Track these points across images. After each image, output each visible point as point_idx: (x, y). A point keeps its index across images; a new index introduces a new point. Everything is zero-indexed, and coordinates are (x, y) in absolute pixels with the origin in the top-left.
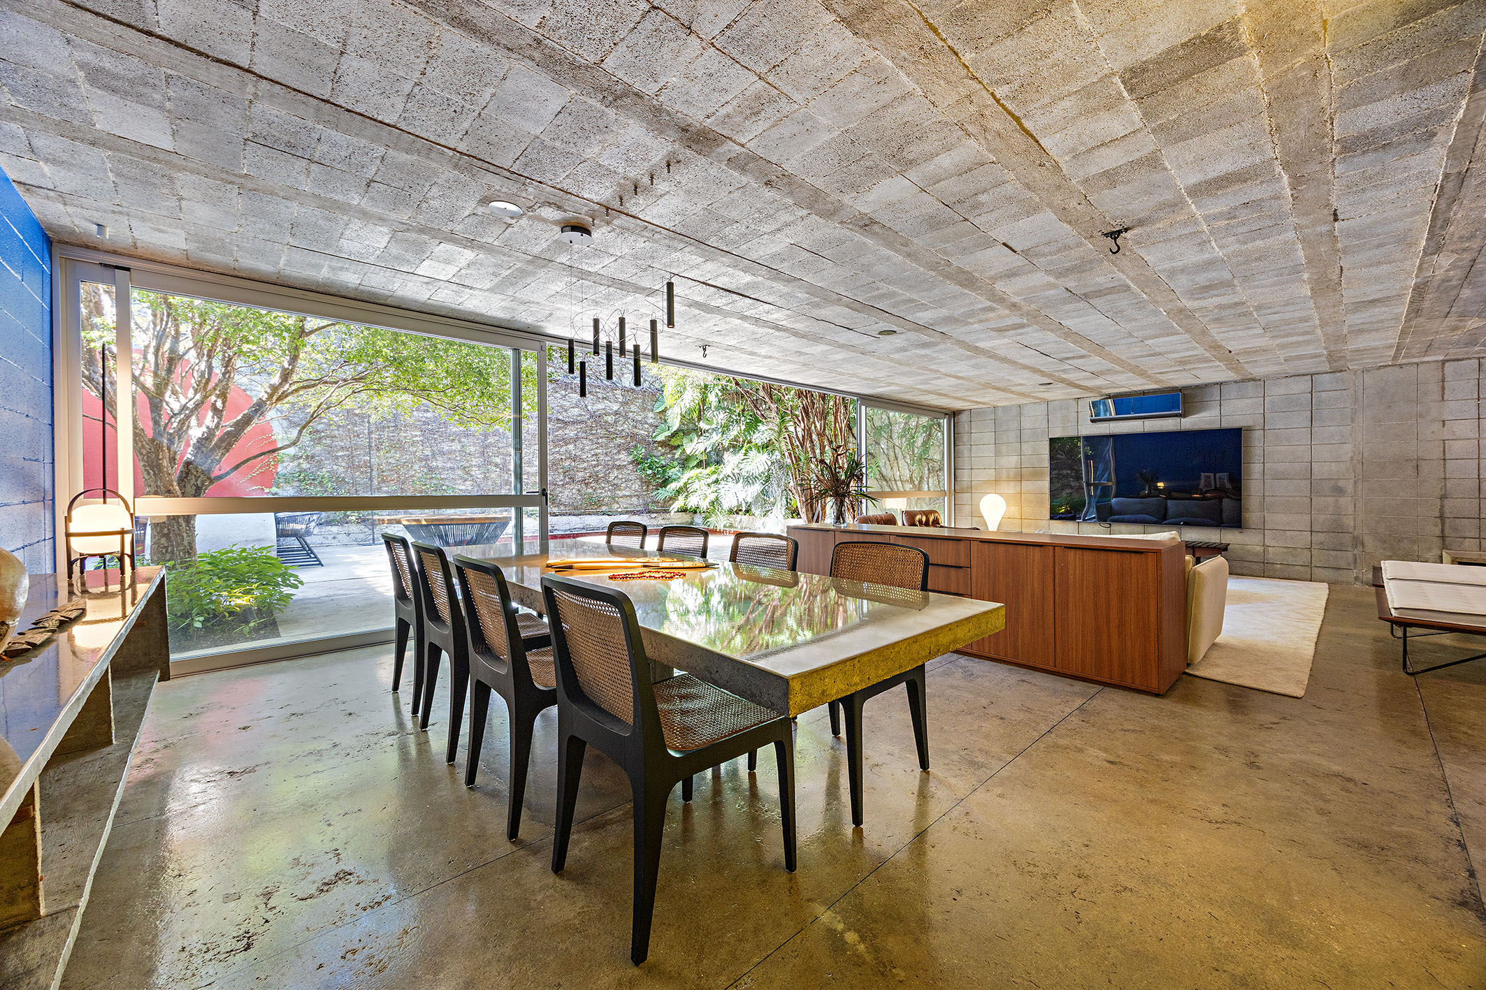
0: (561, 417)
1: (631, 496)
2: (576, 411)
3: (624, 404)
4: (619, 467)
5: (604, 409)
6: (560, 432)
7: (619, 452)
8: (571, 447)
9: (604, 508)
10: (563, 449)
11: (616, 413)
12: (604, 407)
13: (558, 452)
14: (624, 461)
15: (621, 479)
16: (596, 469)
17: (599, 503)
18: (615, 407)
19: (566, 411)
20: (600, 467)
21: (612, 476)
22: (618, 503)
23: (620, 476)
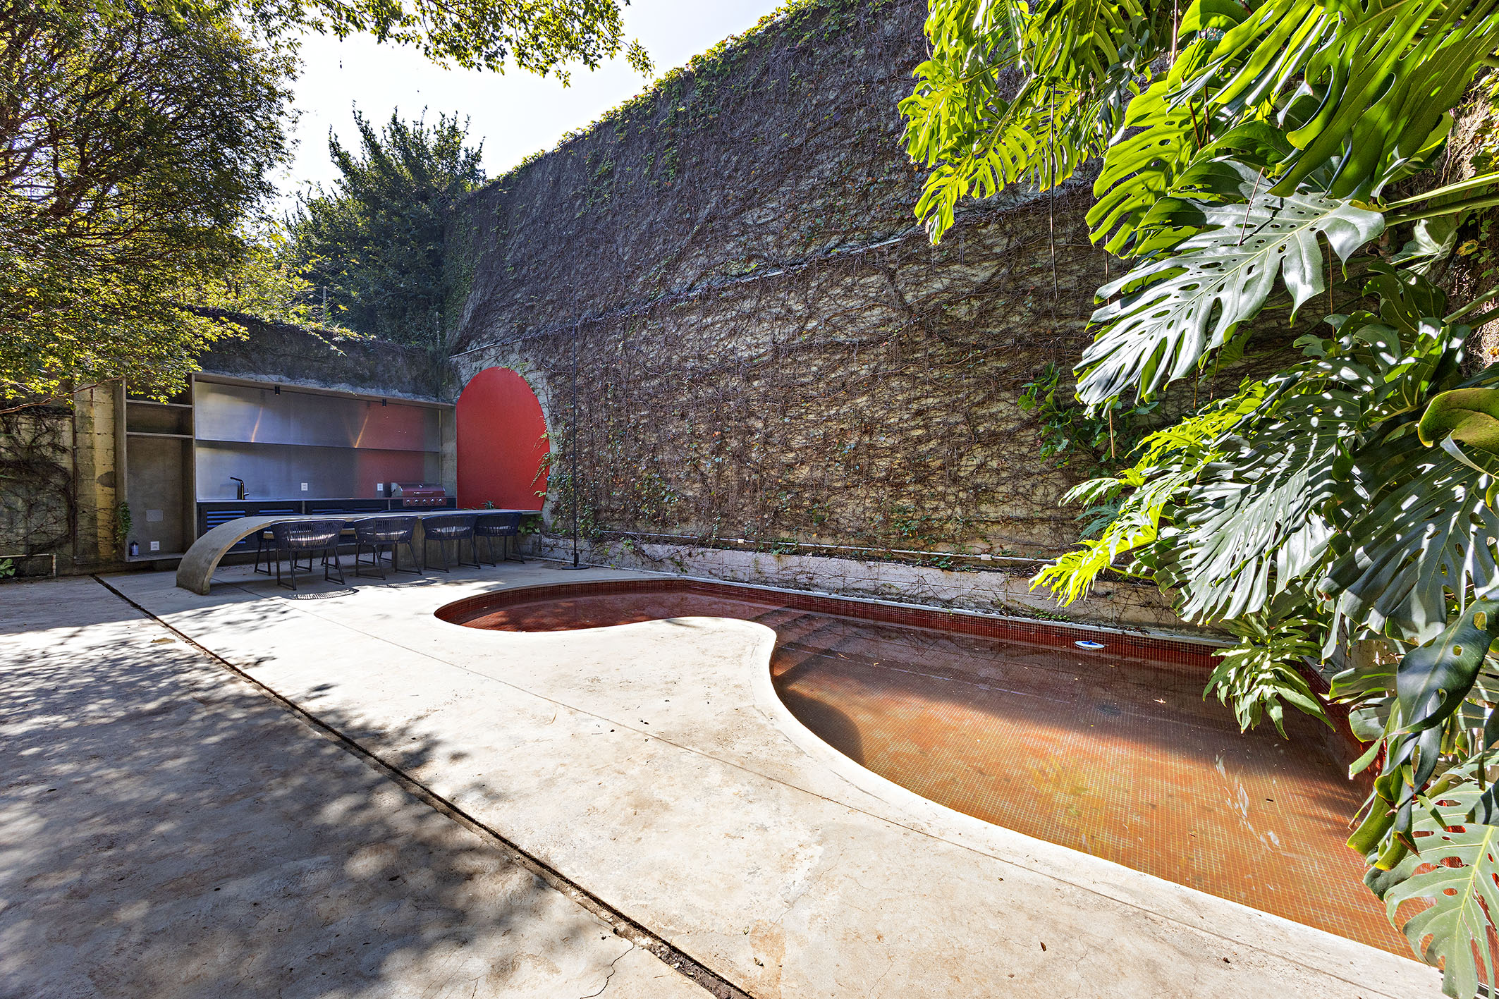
0: (842, 338)
1: (1028, 522)
2: (875, 315)
3: (1007, 257)
4: (993, 438)
5: (947, 290)
6: (839, 373)
7: (990, 398)
8: (862, 401)
9: (943, 550)
10: (845, 409)
11: (981, 291)
12: (946, 281)
13: (829, 419)
14: (1007, 420)
15: (997, 471)
16: (923, 448)
17: (927, 532)
18: (981, 274)
19: (852, 321)
20: (933, 444)
21: (968, 465)
22: (984, 538)
23: (994, 464)
